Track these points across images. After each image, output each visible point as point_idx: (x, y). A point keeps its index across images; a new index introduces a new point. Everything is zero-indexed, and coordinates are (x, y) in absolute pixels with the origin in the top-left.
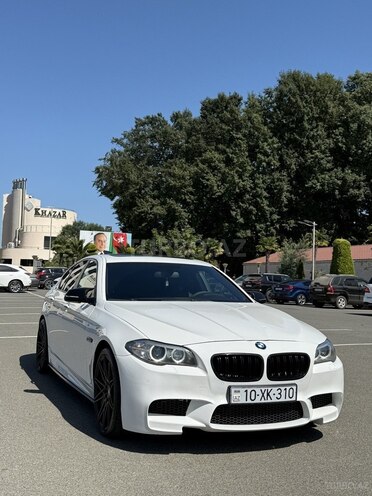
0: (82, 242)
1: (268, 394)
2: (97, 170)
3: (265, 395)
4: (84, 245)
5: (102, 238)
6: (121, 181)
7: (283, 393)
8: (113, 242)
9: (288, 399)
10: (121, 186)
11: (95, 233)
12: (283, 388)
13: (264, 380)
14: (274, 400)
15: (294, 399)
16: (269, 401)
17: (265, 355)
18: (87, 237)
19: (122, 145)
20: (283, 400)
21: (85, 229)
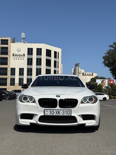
0: (97, 84)
1: (59, 113)
2: (104, 57)
3: (58, 113)
4: (98, 85)
5: (105, 82)
6: (112, 61)
7: (65, 112)
8: (108, 83)
9: (67, 115)
10: (112, 62)
11: (102, 80)
12: (65, 111)
13: (58, 107)
14: (61, 115)
15: (70, 115)
16: (59, 115)
17: (58, 99)
18: (99, 82)
19: (113, 47)
20: (65, 115)
21: (98, 79)
